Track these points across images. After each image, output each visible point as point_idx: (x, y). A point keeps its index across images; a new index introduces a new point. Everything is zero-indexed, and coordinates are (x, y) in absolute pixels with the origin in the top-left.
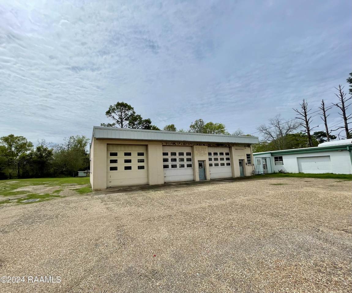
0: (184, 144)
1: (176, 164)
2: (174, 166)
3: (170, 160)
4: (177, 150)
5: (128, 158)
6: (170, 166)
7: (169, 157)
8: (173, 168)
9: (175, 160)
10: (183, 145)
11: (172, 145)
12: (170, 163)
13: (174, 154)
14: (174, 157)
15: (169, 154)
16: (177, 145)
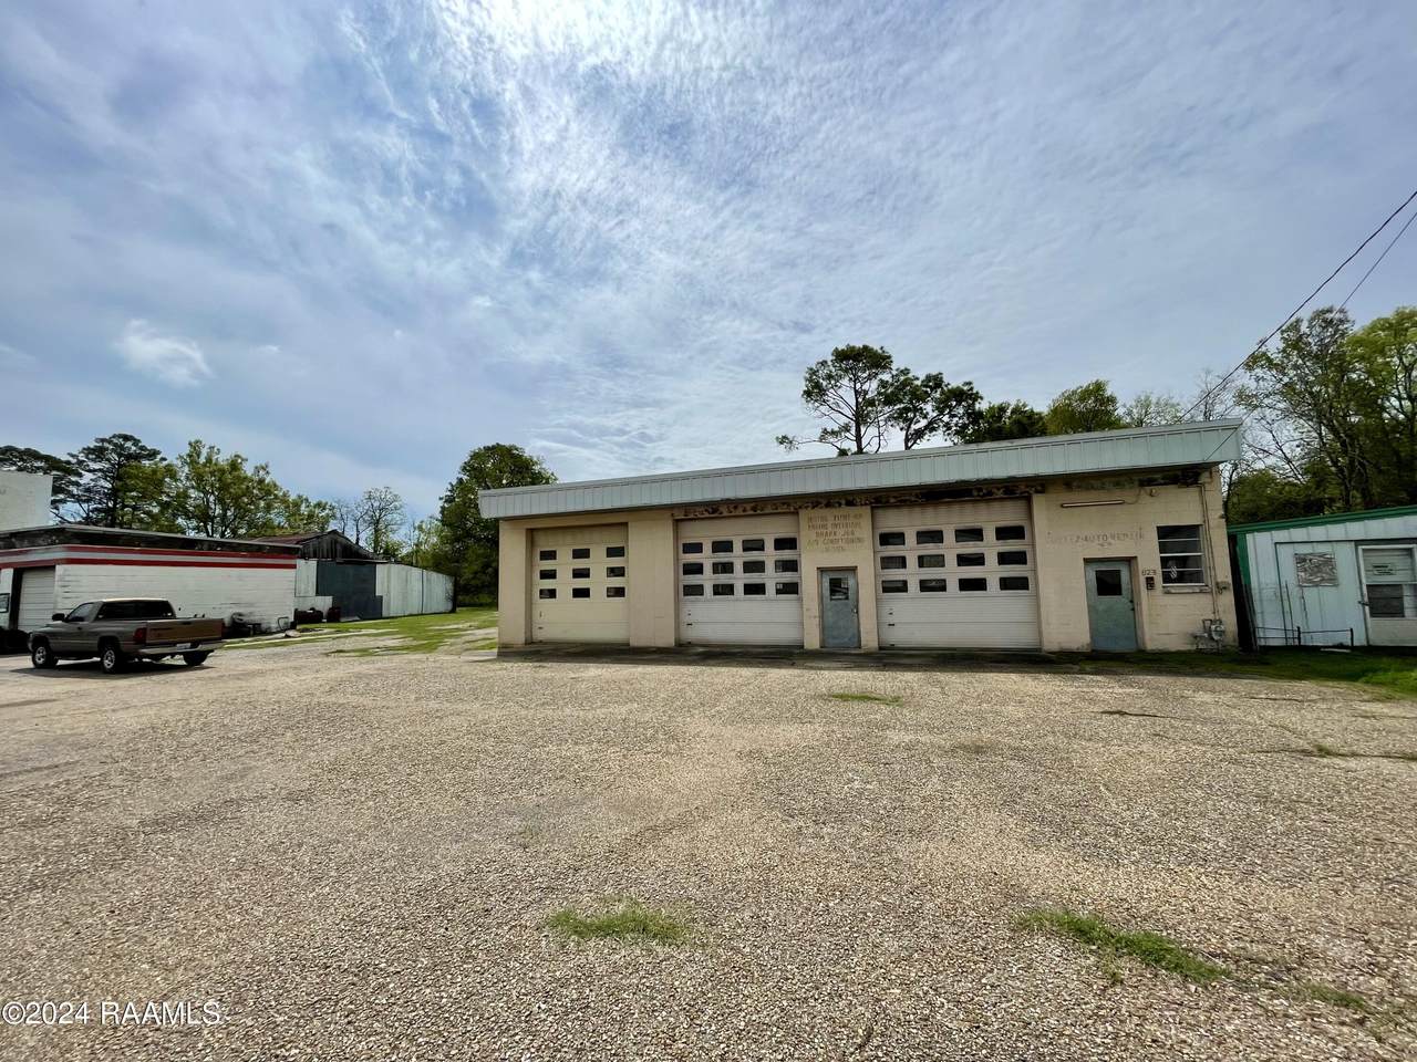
0: (754, 509)
1: (730, 582)
2: (724, 590)
3: (708, 569)
4: (737, 532)
5: (581, 564)
6: (708, 590)
7: (707, 558)
8: (717, 597)
9: (726, 568)
10: (752, 512)
11: (707, 515)
12: (708, 579)
13: (725, 546)
14: (723, 557)
15: (707, 548)
16: (725, 514)
